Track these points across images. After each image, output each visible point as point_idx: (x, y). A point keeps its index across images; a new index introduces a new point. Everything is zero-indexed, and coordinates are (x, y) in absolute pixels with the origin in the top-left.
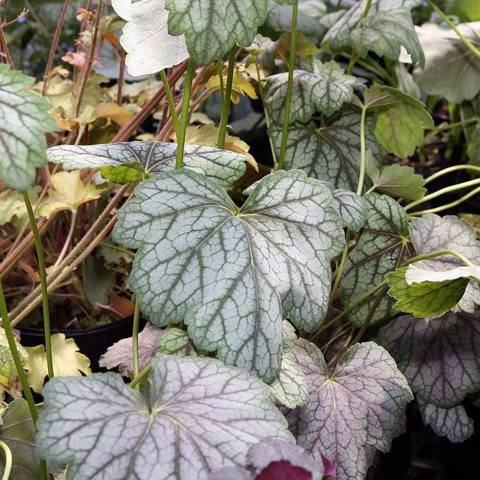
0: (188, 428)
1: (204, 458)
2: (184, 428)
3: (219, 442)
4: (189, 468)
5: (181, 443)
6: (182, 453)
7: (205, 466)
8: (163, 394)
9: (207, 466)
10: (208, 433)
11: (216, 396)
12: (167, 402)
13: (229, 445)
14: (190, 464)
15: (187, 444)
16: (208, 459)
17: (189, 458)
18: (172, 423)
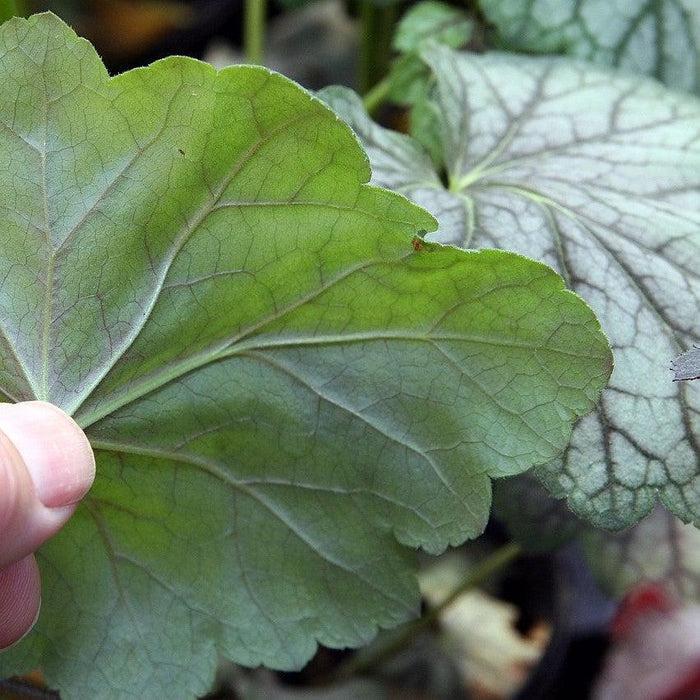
0: (575, 210)
1: (638, 281)
2: (565, 211)
3: (662, 239)
4: (607, 308)
5: (570, 247)
6: (579, 274)
7: (645, 300)
8: (470, 139)
9: (651, 299)
10: (628, 219)
11: (604, 139)
12: (484, 158)
13: (690, 242)
14: (608, 299)
15: (585, 248)
16: (648, 283)
17: (601, 285)
18: (529, 202)
